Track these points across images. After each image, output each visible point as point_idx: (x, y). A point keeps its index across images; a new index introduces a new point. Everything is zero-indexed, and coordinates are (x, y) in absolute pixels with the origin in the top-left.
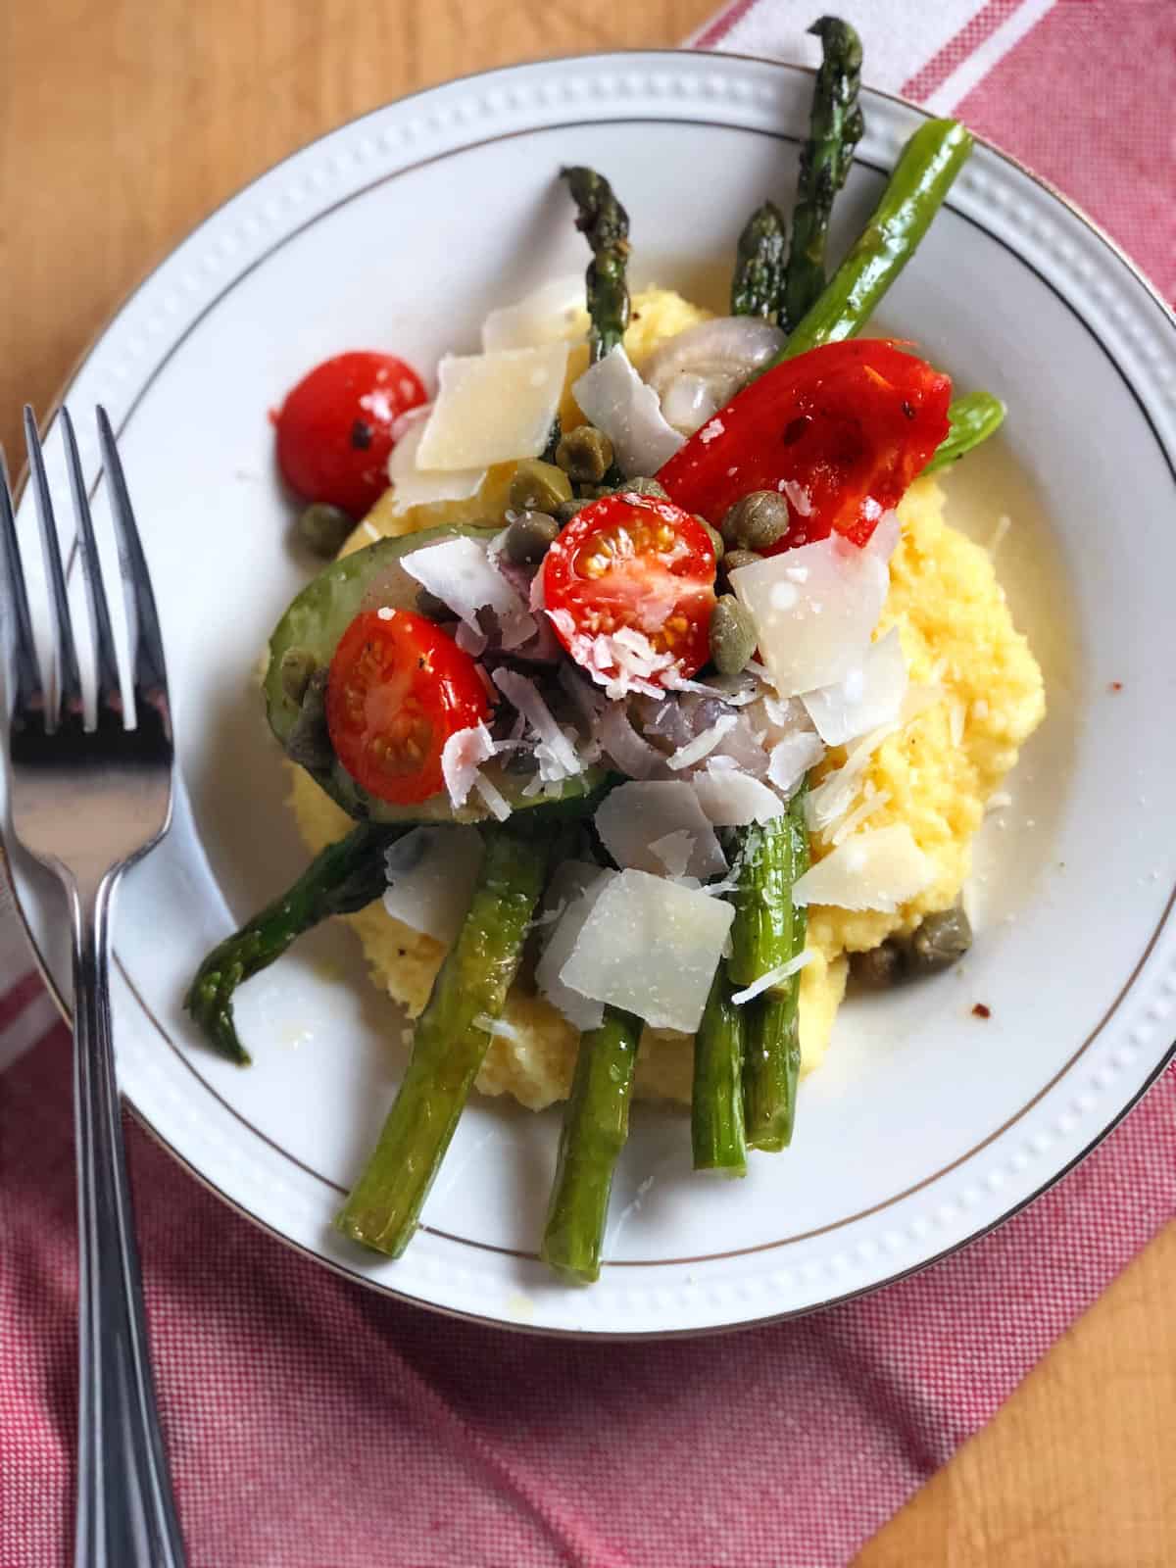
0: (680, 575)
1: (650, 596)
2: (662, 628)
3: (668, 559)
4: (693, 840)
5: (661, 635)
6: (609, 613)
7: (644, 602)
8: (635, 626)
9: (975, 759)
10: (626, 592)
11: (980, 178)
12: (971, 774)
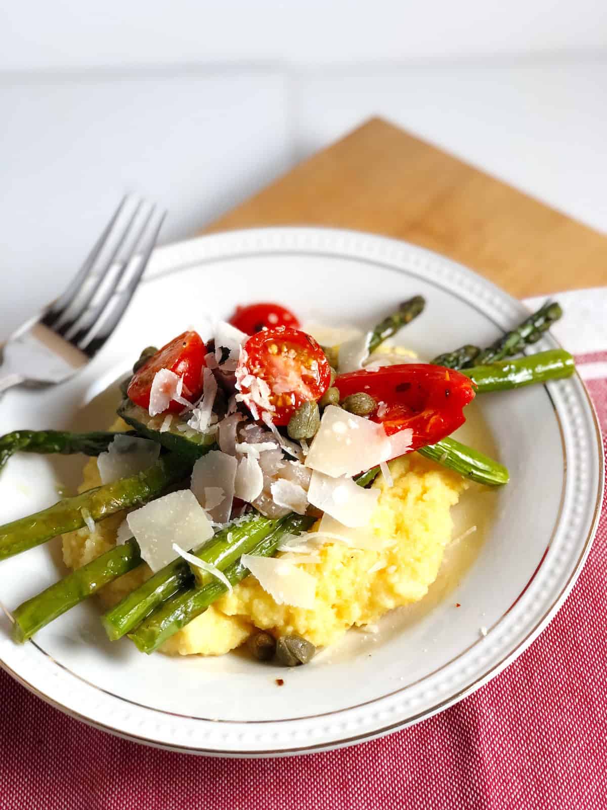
0: (305, 383)
1: (286, 378)
2: (280, 394)
3: (305, 372)
4: (224, 498)
5: (278, 397)
6: (264, 371)
7: (281, 378)
8: (270, 385)
9: (373, 590)
10: (278, 370)
11: (569, 389)
12: (366, 595)
